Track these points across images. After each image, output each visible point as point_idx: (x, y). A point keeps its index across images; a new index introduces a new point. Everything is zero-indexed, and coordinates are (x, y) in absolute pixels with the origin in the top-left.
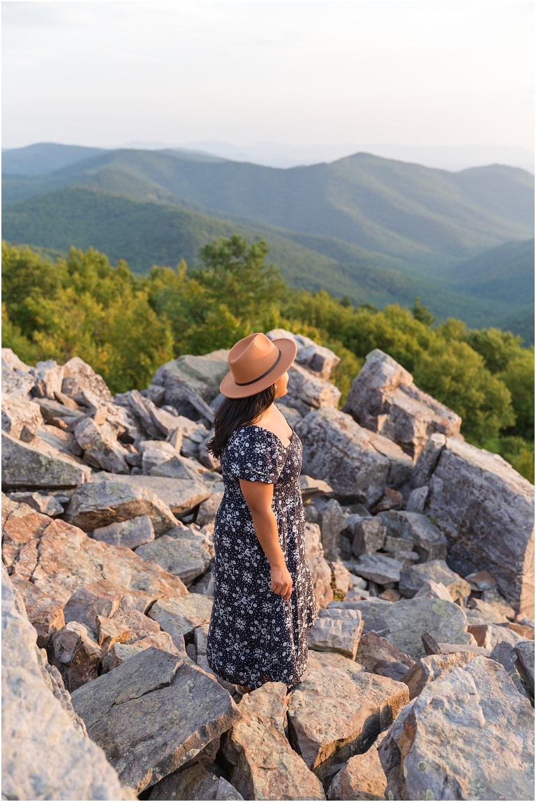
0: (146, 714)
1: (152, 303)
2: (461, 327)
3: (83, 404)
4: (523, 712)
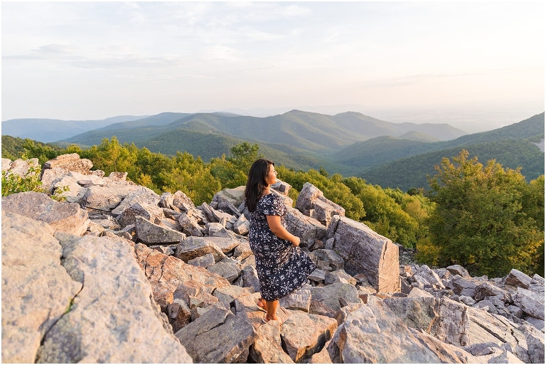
1: (212, 173)
2: (340, 177)
3: (183, 210)
4: (398, 325)
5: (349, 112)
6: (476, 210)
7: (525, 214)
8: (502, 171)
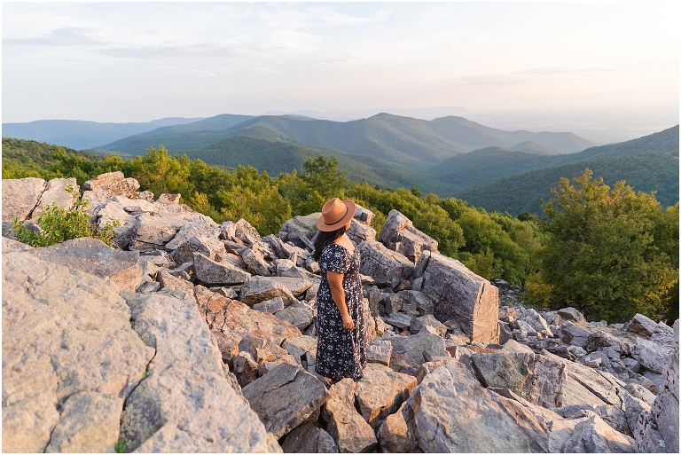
0: (281, 397)
1: (280, 191)
2: (436, 198)
3: (247, 242)
4: (476, 389)
5: (450, 117)
6: (597, 243)
7: (657, 249)
8: (633, 196)
